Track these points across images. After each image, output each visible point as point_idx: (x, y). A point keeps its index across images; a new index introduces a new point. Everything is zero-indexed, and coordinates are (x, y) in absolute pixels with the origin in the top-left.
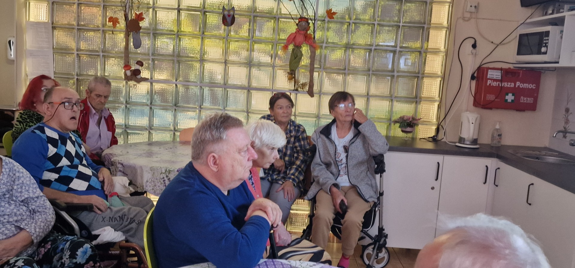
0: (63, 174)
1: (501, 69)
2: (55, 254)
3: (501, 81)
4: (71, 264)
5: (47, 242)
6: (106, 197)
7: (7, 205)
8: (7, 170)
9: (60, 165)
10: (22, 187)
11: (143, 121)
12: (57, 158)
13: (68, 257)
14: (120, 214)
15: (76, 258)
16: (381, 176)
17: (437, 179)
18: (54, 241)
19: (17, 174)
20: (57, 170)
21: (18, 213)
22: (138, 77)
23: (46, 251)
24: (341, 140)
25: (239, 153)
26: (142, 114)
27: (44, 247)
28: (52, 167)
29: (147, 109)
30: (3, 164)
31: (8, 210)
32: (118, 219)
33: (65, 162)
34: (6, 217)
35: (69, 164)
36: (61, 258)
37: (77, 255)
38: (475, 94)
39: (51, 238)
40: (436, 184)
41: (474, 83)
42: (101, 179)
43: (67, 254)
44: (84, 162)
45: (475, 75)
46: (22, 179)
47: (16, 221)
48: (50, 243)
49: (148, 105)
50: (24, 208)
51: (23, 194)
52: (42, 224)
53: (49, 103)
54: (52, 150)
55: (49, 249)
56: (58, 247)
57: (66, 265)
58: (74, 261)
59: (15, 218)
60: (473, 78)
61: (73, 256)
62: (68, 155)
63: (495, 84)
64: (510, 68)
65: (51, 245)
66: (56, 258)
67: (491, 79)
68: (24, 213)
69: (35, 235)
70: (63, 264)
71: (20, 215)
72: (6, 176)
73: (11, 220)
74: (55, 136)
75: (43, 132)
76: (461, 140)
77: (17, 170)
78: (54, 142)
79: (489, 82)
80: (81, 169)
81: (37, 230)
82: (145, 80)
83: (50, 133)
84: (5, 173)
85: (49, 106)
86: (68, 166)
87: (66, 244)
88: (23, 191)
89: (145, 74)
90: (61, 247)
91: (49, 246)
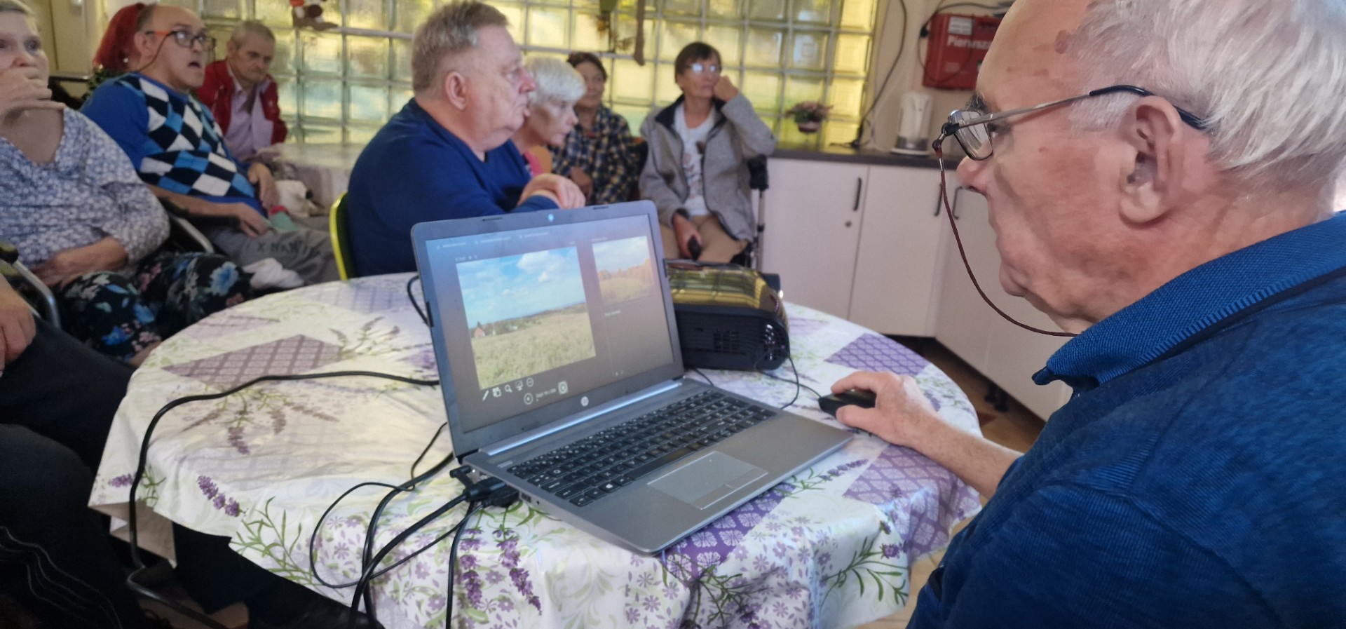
0: (179, 164)
1: (972, 17)
2: (171, 282)
3: (972, 37)
4: (201, 297)
5: (154, 264)
6: (264, 213)
7: (75, 190)
8: (74, 131)
9: (173, 148)
10: (101, 165)
11: (331, 110)
12: (165, 135)
13: (193, 283)
14: (291, 240)
15: (209, 286)
16: (761, 196)
17: (856, 208)
18: (167, 262)
19: (93, 140)
20: (171, 158)
21: (97, 206)
22: (318, 20)
23: (153, 277)
24: (693, 131)
25: (504, 74)
26: (329, 96)
27: (149, 271)
28: (159, 150)
29: (337, 87)
30: (66, 119)
31: (77, 199)
32: (289, 248)
33: (181, 143)
34: (74, 210)
35: (191, 147)
36: (182, 287)
37: (211, 280)
38: (928, 62)
39: (162, 257)
40: (854, 217)
41: (925, 43)
42: (253, 179)
43: (193, 278)
44: (220, 150)
45: (928, 28)
46: (102, 150)
47: (95, 220)
48: (159, 265)
49: (338, 78)
50: (109, 200)
51: (104, 175)
52: (144, 231)
53: (148, 33)
54: (156, 120)
55: (159, 275)
56: (174, 270)
57: (192, 299)
58: (207, 290)
59: (92, 215)
60: (923, 33)
61: (204, 281)
62: (188, 132)
63: (960, 43)
64: (986, 17)
65: (162, 267)
66: (173, 288)
67: (954, 35)
68: (108, 208)
69: (131, 246)
70: (186, 298)
71: (101, 209)
72: (72, 141)
73: (83, 216)
74: (163, 96)
75: (138, 86)
76: (901, 142)
77: (92, 133)
78: (160, 107)
79: (951, 40)
80: (213, 158)
81: (135, 238)
82: (330, 26)
83: (149, 89)
84: (69, 136)
85: (148, 38)
86: (190, 152)
87: (189, 262)
88: (105, 170)
89: (329, 16)
90: (181, 268)
91: (157, 270)
